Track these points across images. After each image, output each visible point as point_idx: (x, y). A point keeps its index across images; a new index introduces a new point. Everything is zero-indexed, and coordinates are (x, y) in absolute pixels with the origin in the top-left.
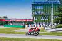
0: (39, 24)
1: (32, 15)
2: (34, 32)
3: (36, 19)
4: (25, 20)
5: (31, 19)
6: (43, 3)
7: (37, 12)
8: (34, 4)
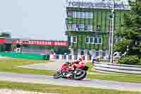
0: (82, 53)
1: (67, 33)
2: (75, 72)
3: (74, 41)
4: (50, 43)
5: (63, 42)
6: (92, 4)
7: (77, 26)
8: (71, 6)
